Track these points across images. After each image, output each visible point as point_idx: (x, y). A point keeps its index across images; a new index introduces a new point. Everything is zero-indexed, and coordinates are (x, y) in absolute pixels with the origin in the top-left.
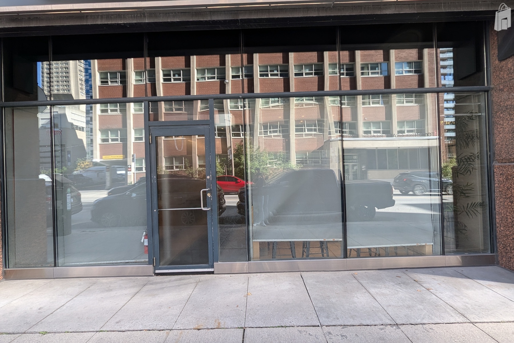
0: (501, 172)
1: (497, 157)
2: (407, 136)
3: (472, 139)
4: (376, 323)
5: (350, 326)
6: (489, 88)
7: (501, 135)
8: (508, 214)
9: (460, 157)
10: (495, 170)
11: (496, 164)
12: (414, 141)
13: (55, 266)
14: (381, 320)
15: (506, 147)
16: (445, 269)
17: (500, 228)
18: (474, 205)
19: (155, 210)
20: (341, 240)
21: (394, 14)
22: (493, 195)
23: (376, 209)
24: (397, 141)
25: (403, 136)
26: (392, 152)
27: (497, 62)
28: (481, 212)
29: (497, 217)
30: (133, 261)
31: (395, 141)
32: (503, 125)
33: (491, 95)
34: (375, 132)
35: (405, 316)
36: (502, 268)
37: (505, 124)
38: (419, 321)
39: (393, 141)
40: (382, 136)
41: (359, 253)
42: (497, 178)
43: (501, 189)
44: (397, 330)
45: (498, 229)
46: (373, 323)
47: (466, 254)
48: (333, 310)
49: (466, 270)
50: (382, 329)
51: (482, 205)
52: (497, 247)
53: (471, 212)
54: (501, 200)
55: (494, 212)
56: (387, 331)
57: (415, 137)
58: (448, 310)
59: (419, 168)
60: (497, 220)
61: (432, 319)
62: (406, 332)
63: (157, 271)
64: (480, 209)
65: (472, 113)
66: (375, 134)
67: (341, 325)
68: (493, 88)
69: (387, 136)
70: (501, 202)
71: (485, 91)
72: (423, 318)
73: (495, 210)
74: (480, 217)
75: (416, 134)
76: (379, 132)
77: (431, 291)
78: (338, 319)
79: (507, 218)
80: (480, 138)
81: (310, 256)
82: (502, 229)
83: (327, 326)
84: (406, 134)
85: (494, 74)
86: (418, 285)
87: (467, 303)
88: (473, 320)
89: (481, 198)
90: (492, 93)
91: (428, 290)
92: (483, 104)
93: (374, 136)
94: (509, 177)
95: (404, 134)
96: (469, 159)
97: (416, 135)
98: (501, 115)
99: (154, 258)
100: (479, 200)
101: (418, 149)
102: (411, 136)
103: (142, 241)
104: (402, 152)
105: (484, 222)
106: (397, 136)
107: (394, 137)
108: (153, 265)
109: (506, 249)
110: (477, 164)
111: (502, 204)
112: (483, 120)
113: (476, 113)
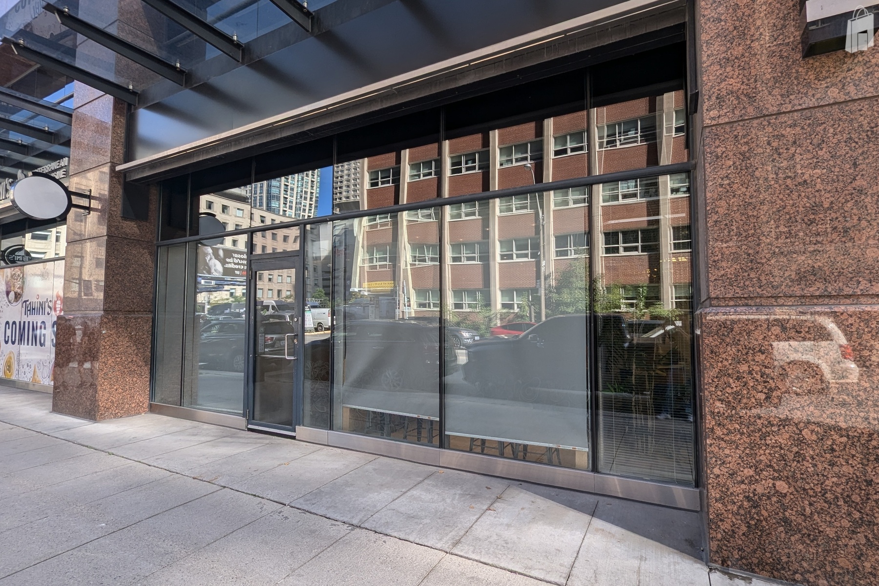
21: (474, 82)
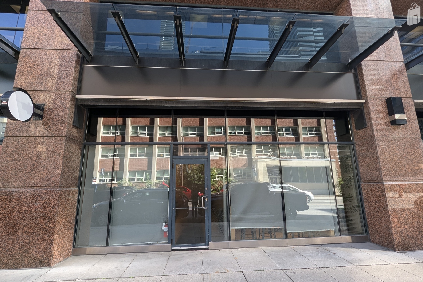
0: (365, 188)
1: (362, 180)
2: (312, 158)
3: (348, 169)
4: (309, 267)
5: (297, 269)
6: (354, 143)
7: (362, 168)
8: (371, 211)
9: (344, 179)
10: (362, 187)
11: (362, 183)
12: (317, 162)
13: (107, 245)
14: (311, 266)
15: (365, 174)
16: (342, 244)
17: (368, 219)
18: (354, 206)
19: (174, 209)
20: (283, 227)
22: (363, 201)
23: (297, 211)
24: (305, 162)
25: (309, 158)
26: (302, 169)
27: (355, 131)
28: (358, 210)
29: (366, 213)
30: (156, 242)
31: (303, 162)
32: (362, 163)
33: (355, 147)
34: (288, 154)
35: (323, 264)
36: (372, 243)
37: (363, 162)
38: (330, 266)
39: (302, 162)
40: (294, 158)
41: (293, 236)
42: (364, 191)
43: (366, 197)
44: (320, 270)
45: (367, 220)
46: (307, 267)
47: (353, 236)
48: (286, 263)
49: (353, 245)
50: (312, 270)
51: (358, 206)
52: (368, 230)
53: (353, 210)
54: (367, 203)
55: (364, 210)
56: (315, 270)
57: (318, 159)
58: (344, 261)
59: (323, 182)
60: (367, 215)
61: (336, 265)
62: (324, 270)
63: (173, 248)
64: (357, 209)
65: (347, 155)
66: (289, 156)
67: (292, 269)
68: (355, 143)
69: (298, 158)
70: (367, 204)
71: (352, 144)
72: (332, 265)
73: (365, 209)
74: (358, 213)
75: (318, 156)
76: (291, 155)
77: (335, 254)
78: (289, 266)
79: (371, 213)
80: (353, 168)
81: (265, 238)
82: (369, 220)
83: (284, 269)
84: (311, 156)
85: (355, 136)
86: (329, 252)
87: (353, 258)
88: (355, 265)
89: (357, 202)
90: (355, 146)
91: (334, 253)
92: (352, 151)
93: (288, 158)
94: (369, 191)
95: (309, 156)
96: (349, 180)
97: (318, 158)
98: (361, 157)
99: (172, 239)
100: (356, 203)
101: (321, 168)
102: (314, 158)
103: (163, 229)
104: (309, 169)
105: (360, 216)
106: (304, 158)
107: (303, 159)
108: (171, 244)
109: (373, 232)
110: (353, 183)
111: (367, 205)
112: (353, 159)
113: (349, 155)
